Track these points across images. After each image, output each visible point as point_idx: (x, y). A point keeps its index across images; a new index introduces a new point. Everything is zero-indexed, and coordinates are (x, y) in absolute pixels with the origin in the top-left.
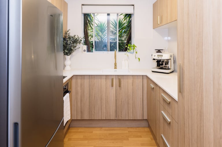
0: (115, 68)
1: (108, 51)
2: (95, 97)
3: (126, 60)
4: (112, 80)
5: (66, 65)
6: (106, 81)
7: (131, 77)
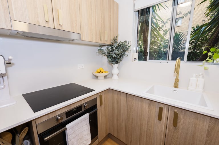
0: (176, 86)
1: (168, 60)
2: (132, 122)
3: (201, 77)
4: (161, 110)
5: (113, 74)
6: (149, 108)
7: (209, 118)
